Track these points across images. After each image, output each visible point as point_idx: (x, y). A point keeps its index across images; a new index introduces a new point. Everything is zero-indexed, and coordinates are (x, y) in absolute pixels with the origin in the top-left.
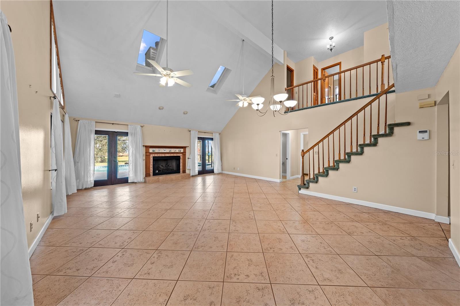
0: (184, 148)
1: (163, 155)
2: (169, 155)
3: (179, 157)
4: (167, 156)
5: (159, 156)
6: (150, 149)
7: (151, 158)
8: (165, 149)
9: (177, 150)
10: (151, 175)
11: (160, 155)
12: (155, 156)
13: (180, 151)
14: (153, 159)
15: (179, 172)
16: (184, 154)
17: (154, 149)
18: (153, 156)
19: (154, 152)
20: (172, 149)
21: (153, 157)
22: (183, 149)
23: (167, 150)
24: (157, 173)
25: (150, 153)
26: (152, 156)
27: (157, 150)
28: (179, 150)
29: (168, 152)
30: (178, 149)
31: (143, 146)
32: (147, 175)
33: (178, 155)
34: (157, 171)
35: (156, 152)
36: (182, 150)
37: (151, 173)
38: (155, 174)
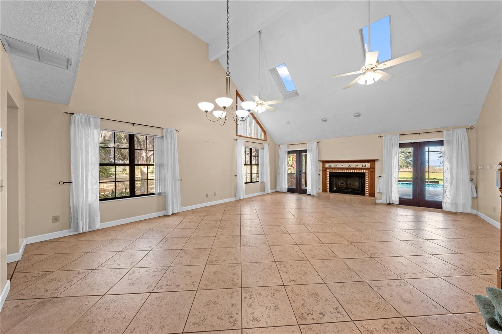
0: (373, 162)
1: (341, 171)
2: (348, 171)
3: (364, 174)
4: (345, 171)
5: (335, 171)
6: (326, 164)
7: (328, 173)
8: (342, 164)
9: (360, 165)
10: (328, 192)
11: (337, 171)
12: (332, 171)
13: (365, 166)
14: (330, 174)
15: (364, 194)
16: (372, 170)
17: (330, 164)
18: (330, 171)
19: (330, 167)
20: (352, 164)
21: (330, 173)
22: (370, 163)
23: (346, 165)
24: (335, 190)
25: (326, 168)
26: (328, 171)
27: (333, 165)
28: (363, 165)
29: (347, 167)
30: (362, 163)
31: (319, 161)
32: (324, 190)
33: (361, 171)
34: (335, 188)
35: (332, 167)
36: (368, 165)
37: (328, 189)
38: (331, 191)
